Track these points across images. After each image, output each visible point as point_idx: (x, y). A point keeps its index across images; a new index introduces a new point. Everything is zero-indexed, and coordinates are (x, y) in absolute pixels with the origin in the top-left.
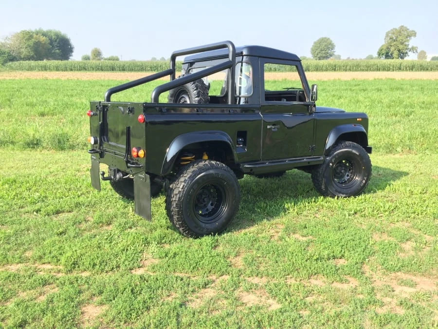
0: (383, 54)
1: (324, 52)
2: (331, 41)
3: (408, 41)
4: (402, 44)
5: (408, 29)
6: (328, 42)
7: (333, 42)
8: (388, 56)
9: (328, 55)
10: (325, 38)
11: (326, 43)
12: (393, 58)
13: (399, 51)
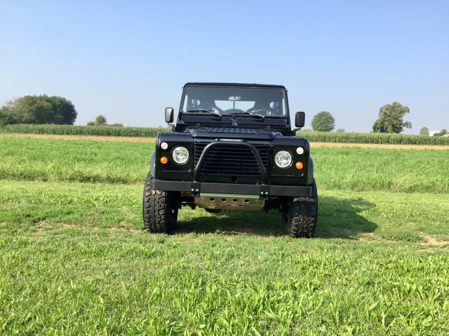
0: (378, 129)
1: (324, 125)
3: (401, 116)
4: (396, 119)
5: (401, 106)
6: (328, 116)
7: (332, 116)
8: (382, 130)
9: (328, 128)
10: (325, 112)
11: (326, 117)
12: (388, 132)
13: (393, 126)
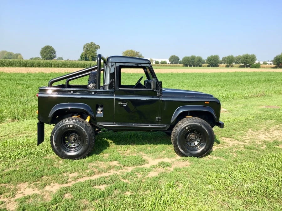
0: (83, 58)
1: (49, 55)
2: (53, 48)
3: (96, 51)
4: (93, 52)
5: (95, 44)
6: (51, 48)
8: (86, 59)
9: (52, 57)
10: (49, 46)
11: (50, 49)
12: (89, 61)
13: (92, 56)
